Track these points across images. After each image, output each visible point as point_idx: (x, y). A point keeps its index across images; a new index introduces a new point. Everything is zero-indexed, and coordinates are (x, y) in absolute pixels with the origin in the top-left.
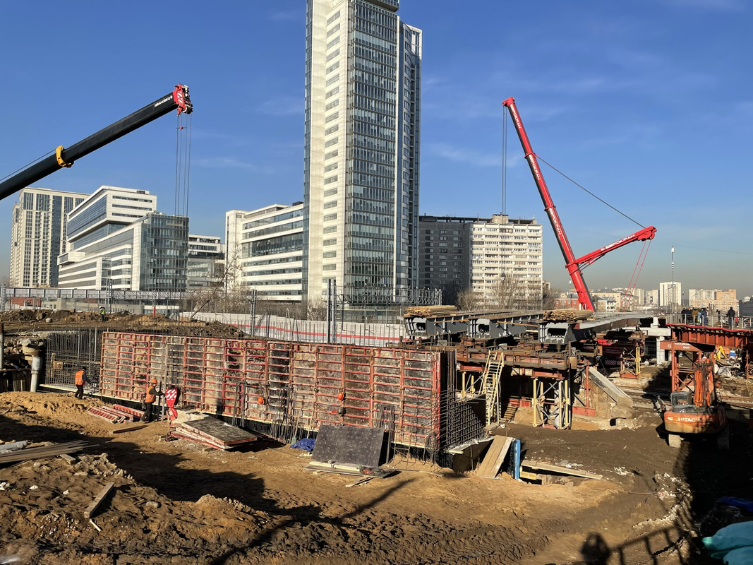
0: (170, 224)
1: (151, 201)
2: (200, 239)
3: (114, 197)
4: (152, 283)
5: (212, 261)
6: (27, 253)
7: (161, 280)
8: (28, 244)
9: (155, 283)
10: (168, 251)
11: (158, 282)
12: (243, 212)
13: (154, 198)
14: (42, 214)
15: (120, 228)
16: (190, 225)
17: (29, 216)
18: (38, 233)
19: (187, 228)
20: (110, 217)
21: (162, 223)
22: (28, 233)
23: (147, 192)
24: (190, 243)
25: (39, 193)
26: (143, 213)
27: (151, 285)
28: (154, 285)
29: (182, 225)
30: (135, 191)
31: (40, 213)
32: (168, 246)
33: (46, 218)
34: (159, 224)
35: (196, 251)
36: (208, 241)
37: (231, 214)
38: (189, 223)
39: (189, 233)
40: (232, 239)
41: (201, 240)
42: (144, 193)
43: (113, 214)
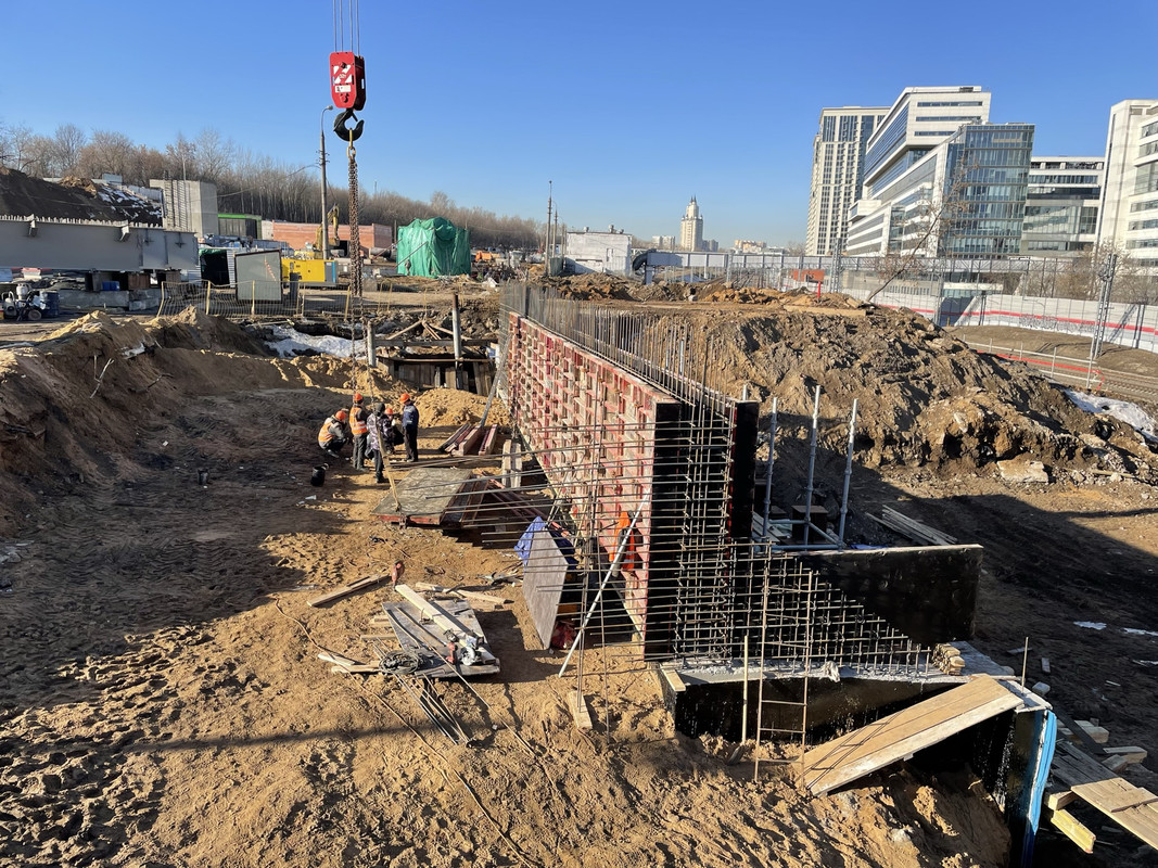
0: (997, 141)
1: (980, 104)
2: (1067, 164)
3: (919, 105)
4: (958, 246)
5: (1078, 202)
6: (825, 206)
7: (975, 240)
8: (826, 194)
9: (963, 246)
10: (992, 188)
11: (969, 243)
12: (1146, 103)
13: (986, 97)
14: (846, 147)
15: (922, 156)
16: (1035, 139)
17: (829, 151)
18: (839, 176)
19: (1030, 145)
20: (911, 140)
21: (985, 139)
22: (827, 176)
23: (976, 88)
24: (1033, 172)
25: (843, 115)
26: (954, 126)
27: (956, 249)
28: (961, 249)
29: (1020, 140)
30: (957, 88)
31: (843, 145)
32: (991, 180)
33: (851, 151)
34: (979, 141)
35: (1050, 187)
36: (1083, 165)
37: (1119, 110)
38: (1034, 134)
39: (1032, 152)
40: (1117, 157)
41: (1069, 165)
42: (970, 90)
43: (916, 134)
